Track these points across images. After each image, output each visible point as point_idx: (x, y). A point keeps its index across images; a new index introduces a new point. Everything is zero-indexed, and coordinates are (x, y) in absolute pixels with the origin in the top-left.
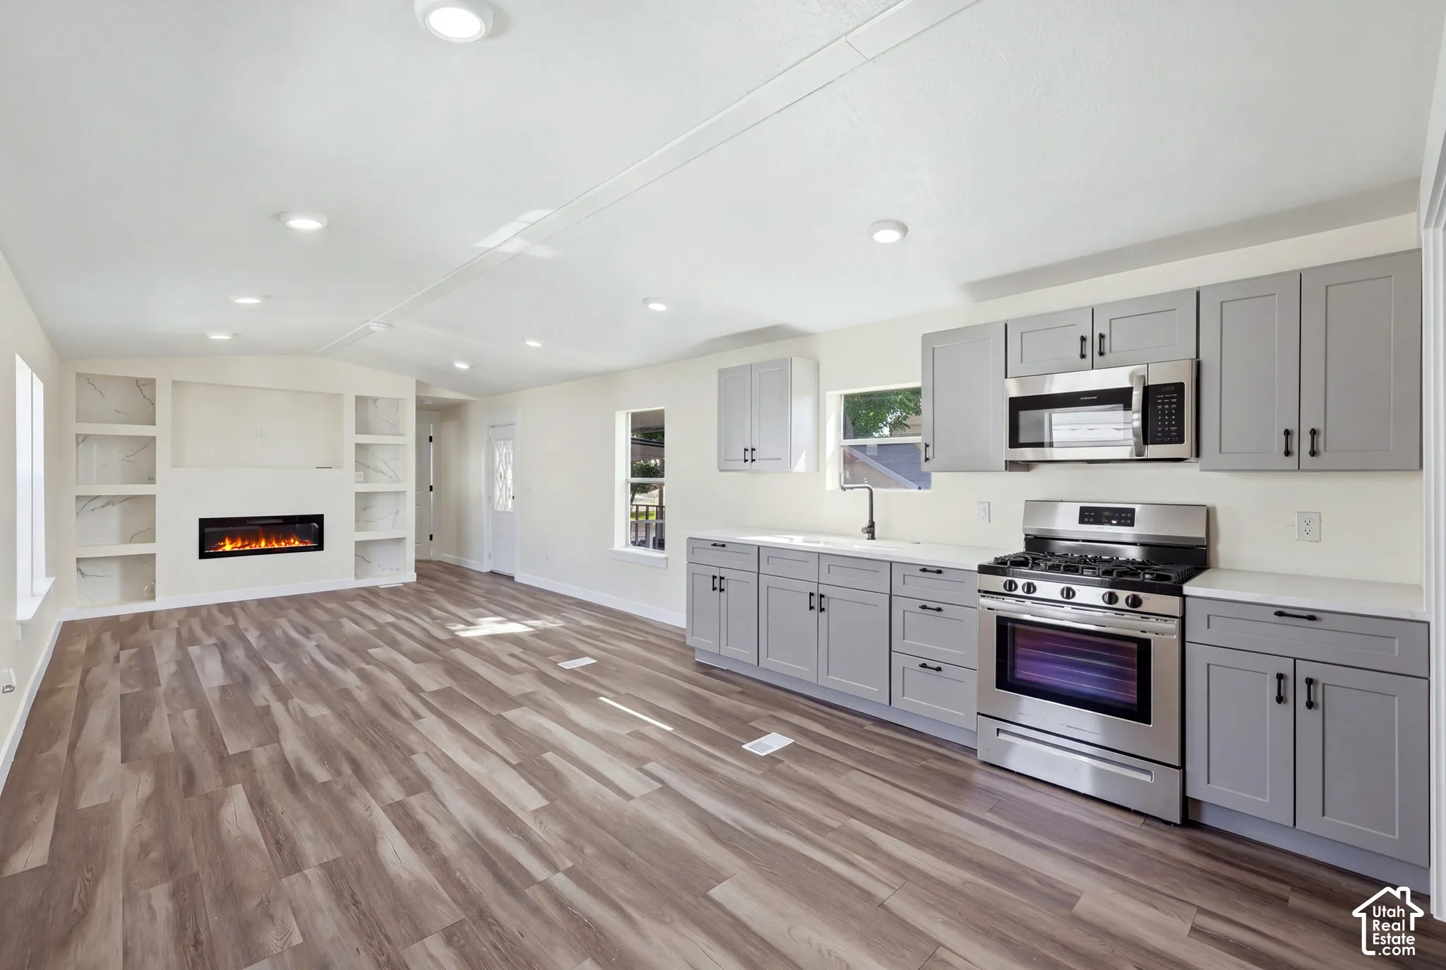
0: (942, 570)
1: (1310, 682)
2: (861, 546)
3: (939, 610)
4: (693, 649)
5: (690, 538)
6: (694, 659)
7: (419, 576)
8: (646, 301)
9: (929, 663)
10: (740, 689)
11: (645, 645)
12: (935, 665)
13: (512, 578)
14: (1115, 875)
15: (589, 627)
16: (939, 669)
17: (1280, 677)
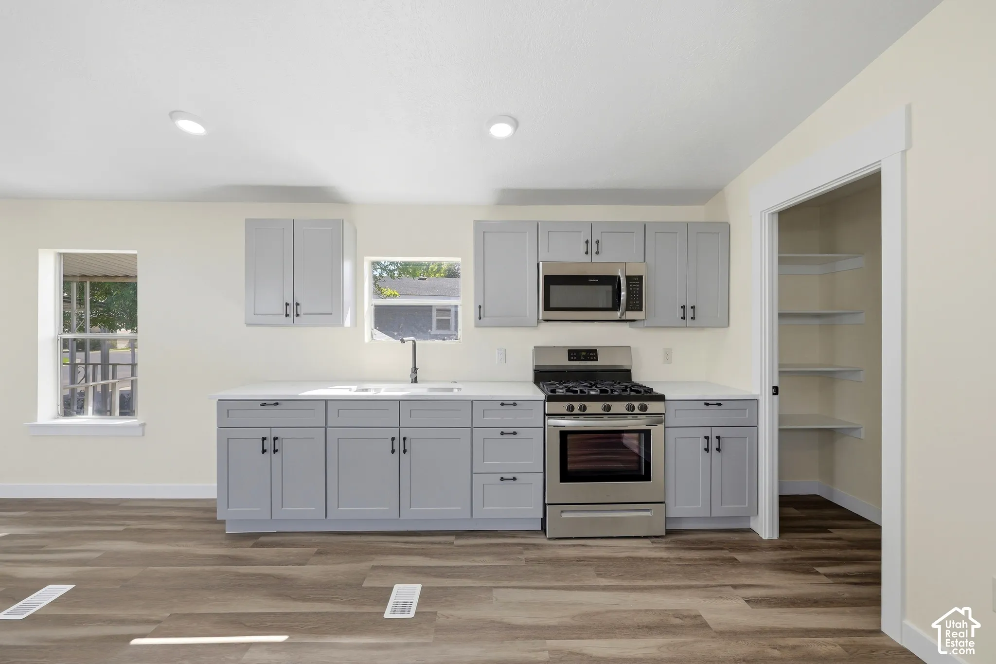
0: (516, 402)
1: (718, 438)
2: (404, 390)
3: (515, 433)
4: (223, 522)
5: (219, 400)
6: (225, 531)
8: (174, 115)
9: (506, 476)
10: (315, 549)
11: (140, 535)
12: (511, 476)
14: (678, 587)
16: (514, 479)
17: (707, 438)
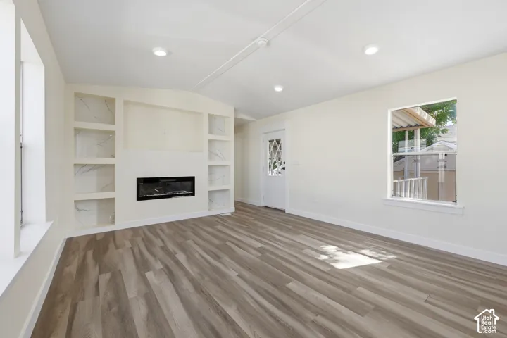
7: (236, 209)
13: (284, 211)
15: (407, 257)
